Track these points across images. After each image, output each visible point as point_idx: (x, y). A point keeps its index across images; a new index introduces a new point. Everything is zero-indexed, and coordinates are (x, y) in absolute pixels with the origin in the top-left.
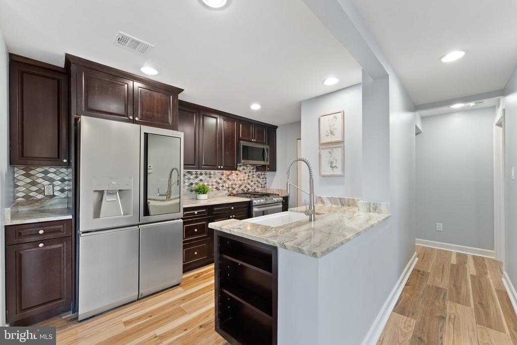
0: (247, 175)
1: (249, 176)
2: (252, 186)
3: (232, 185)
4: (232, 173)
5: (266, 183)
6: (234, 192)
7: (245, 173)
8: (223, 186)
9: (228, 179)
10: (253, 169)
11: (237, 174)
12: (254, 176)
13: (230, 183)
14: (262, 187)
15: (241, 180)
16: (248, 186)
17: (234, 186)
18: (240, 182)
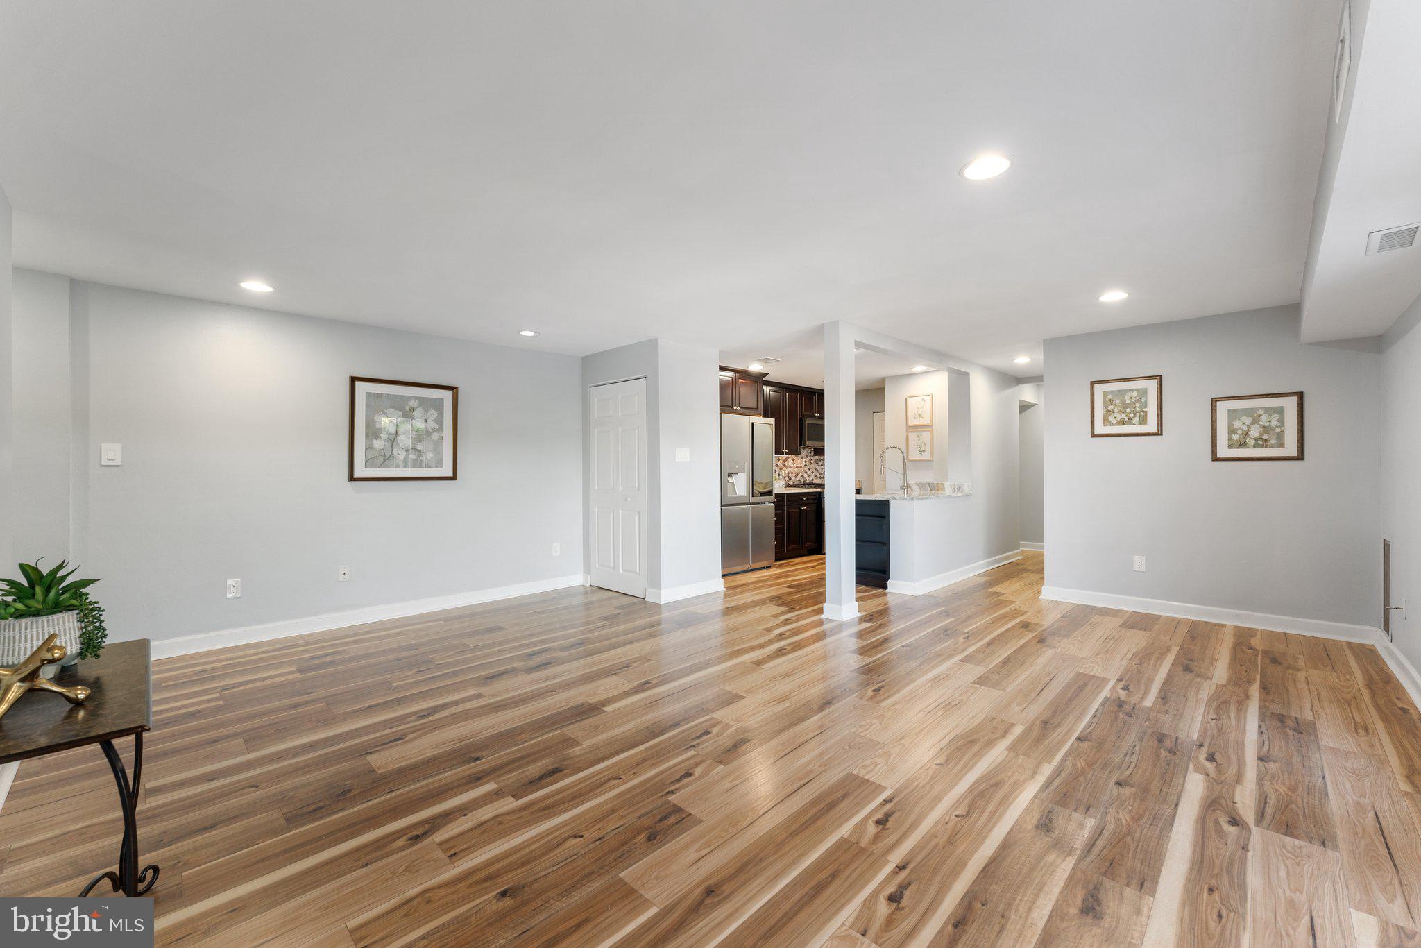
0: (804, 460)
1: (806, 462)
2: (809, 476)
3: (788, 473)
4: (788, 458)
6: (791, 483)
7: (802, 458)
9: (785, 465)
10: (810, 453)
11: (794, 460)
12: (812, 462)
14: (820, 478)
15: (797, 467)
16: (805, 476)
17: (790, 475)
18: (796, 470)
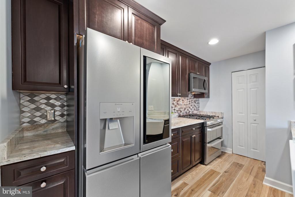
0: (189, 101)
1: (189, 102)
2: (191, 110)
3: (180, 108)
4: (180, 99)
5: (199, 107)
6: (181, 114)
7: (188, 99)
8: (174, 110)
9: (178, 104)
10: (192, 97)
11: (183, 100)
12: (193, 102)
13: (179, 108)
14: (197, 110)
15: (185, 105)
16: (189, 109)
17: (181, 110)
18: (185, 107)
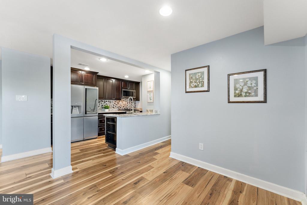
1: (127, 103)
4: (120, 101)
5: (136, 106)
6: (121, 109)
7: (126, 101)
8: (116, 107)
9: (118, 104)
11: (122, 102)
13: (119, 105)
14: (134, 107)
15: (124, 104)
16: (127, 107)
17: (121, 107)
